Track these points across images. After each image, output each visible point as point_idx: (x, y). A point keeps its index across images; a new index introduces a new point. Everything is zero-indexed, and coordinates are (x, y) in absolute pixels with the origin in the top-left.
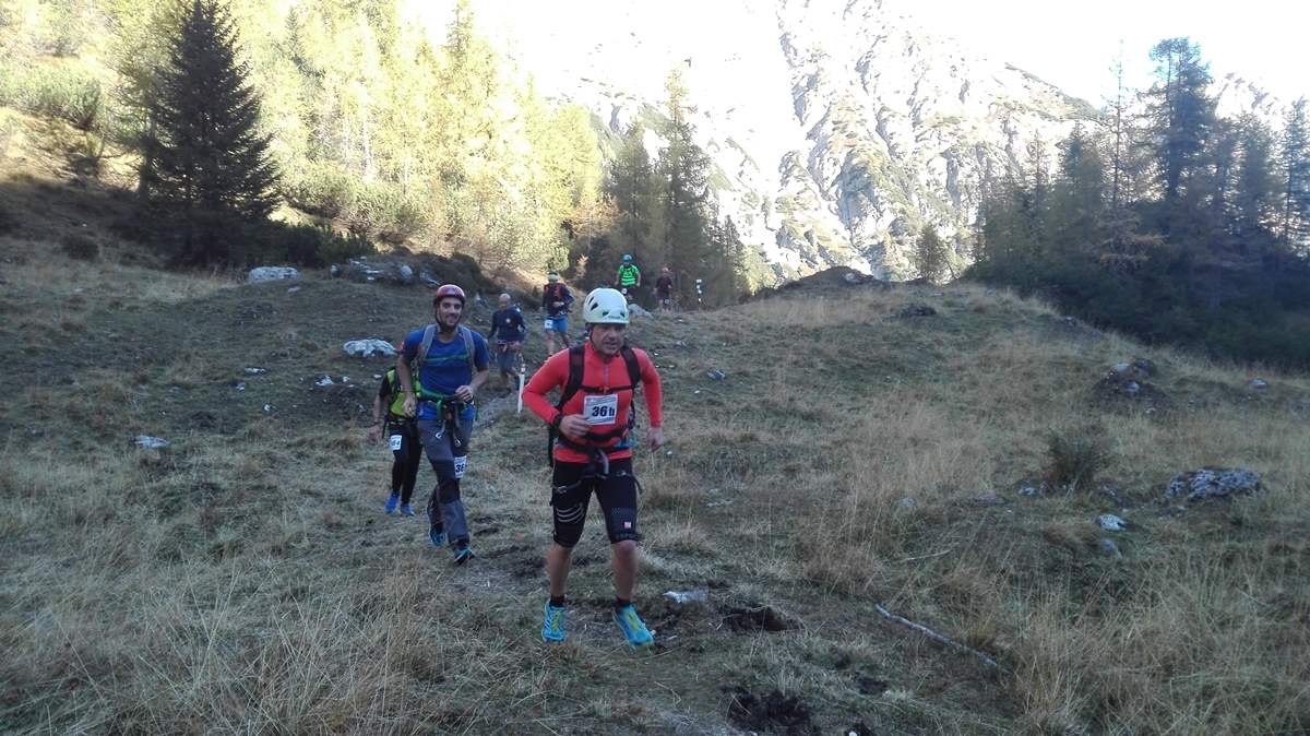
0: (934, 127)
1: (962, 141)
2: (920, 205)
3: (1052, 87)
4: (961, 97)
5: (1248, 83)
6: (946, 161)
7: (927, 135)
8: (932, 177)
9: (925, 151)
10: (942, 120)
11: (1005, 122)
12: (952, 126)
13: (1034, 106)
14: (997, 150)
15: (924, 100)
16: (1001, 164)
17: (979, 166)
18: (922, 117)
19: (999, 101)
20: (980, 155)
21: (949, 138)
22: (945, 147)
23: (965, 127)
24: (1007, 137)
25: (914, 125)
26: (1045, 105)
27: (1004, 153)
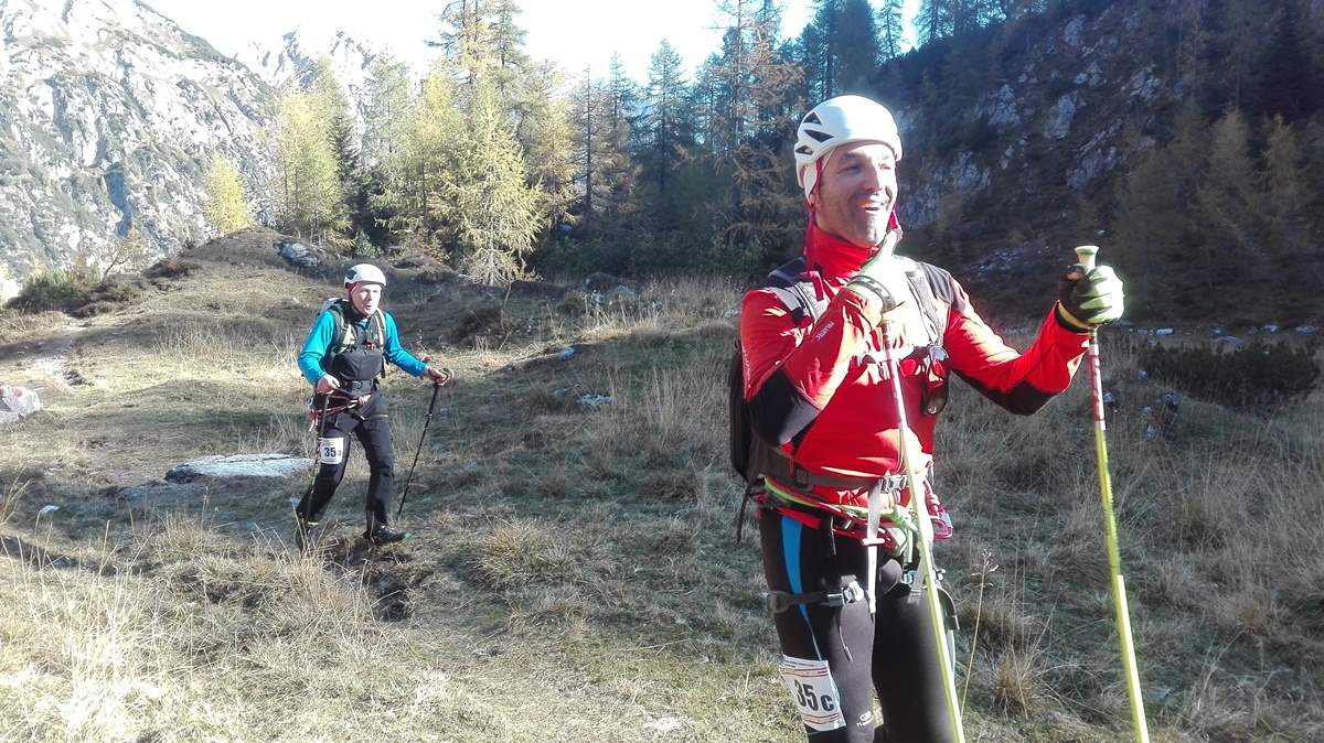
0: (33, 47)
1: (68, 68)
2: (24, 139)
3: (167, 19)
4: (65, 19)
5: (356, 43)
6: (51, 90)
7: (24, 56)
8: (35, 107)
9: (24, 76)
10: (41, 41)
11: (119, 52)
12: (54, 49)
13: (150, 39)
14: (112, 83)
15: (17, 15)
16: (117, 100)
17: (92, 99)
18: (16, 34)
19: (109, 28)
20: (93, 87)
21: (53, 63)
22: (48, 74)
23: (73, 52)
24: (122, 70)
25: (7, 41)
26: (162, 38)
27: (120, 88)
